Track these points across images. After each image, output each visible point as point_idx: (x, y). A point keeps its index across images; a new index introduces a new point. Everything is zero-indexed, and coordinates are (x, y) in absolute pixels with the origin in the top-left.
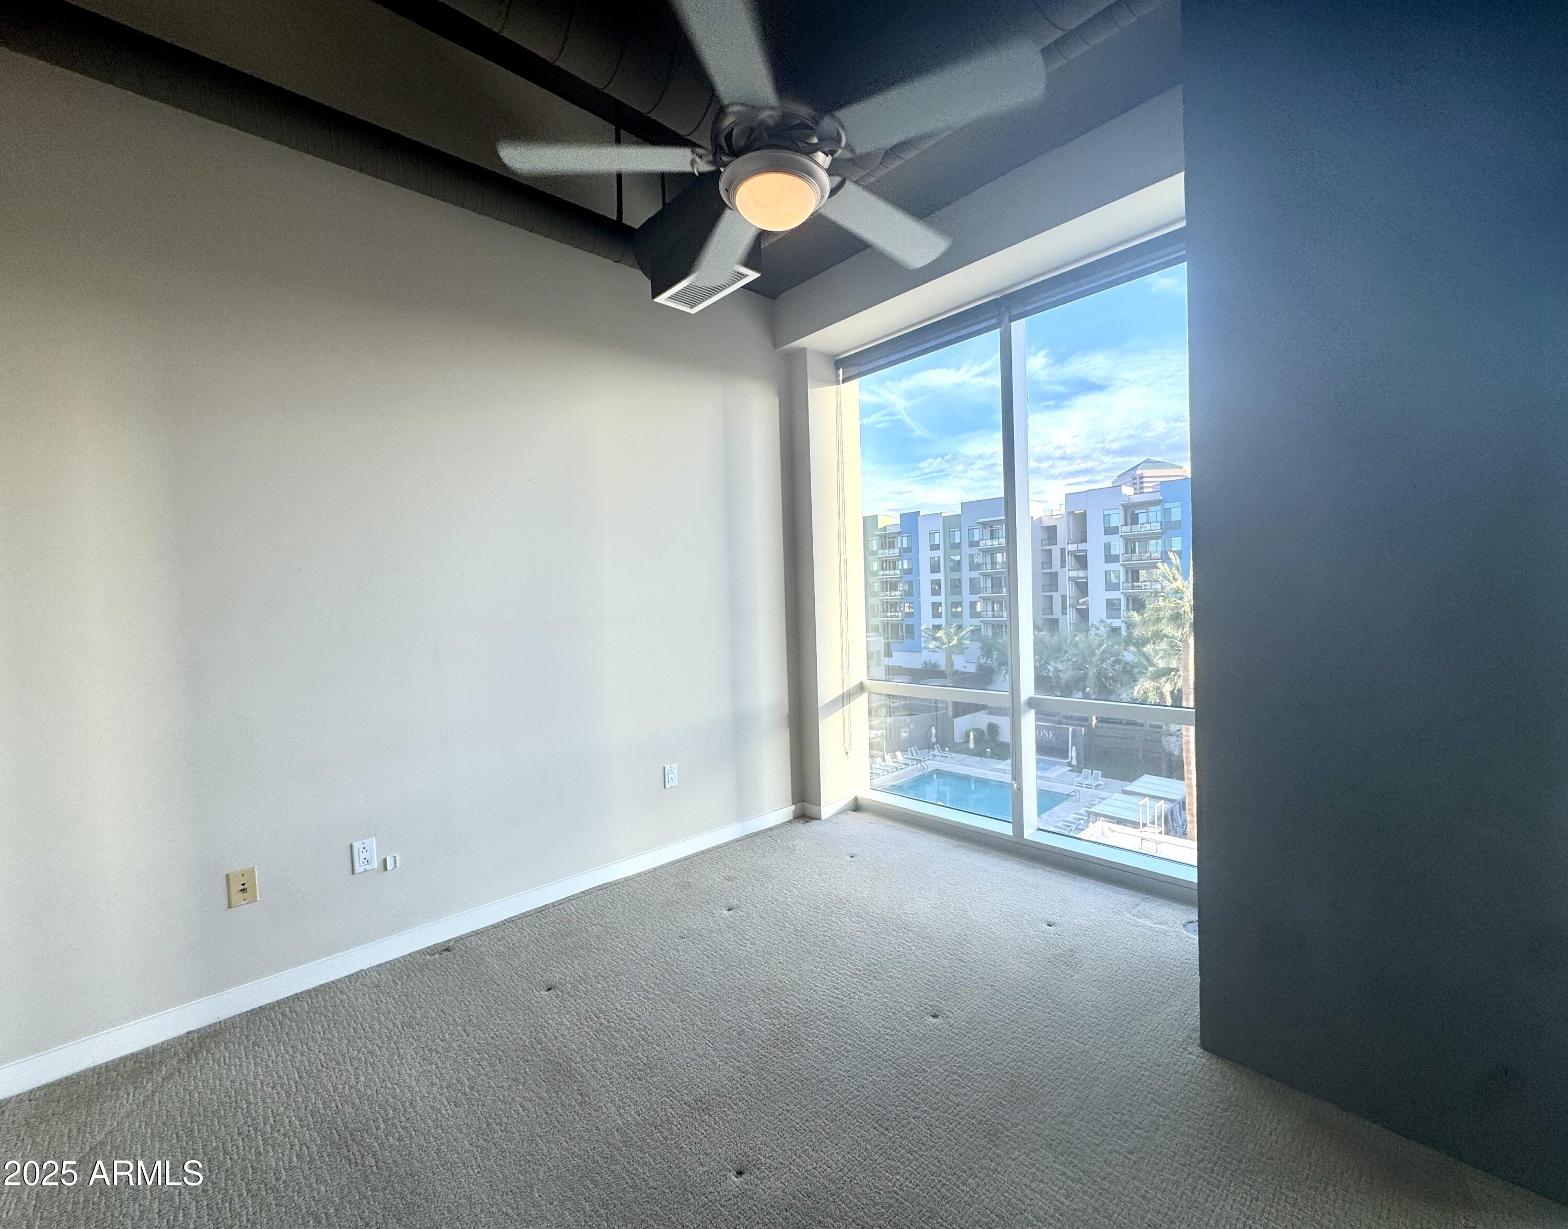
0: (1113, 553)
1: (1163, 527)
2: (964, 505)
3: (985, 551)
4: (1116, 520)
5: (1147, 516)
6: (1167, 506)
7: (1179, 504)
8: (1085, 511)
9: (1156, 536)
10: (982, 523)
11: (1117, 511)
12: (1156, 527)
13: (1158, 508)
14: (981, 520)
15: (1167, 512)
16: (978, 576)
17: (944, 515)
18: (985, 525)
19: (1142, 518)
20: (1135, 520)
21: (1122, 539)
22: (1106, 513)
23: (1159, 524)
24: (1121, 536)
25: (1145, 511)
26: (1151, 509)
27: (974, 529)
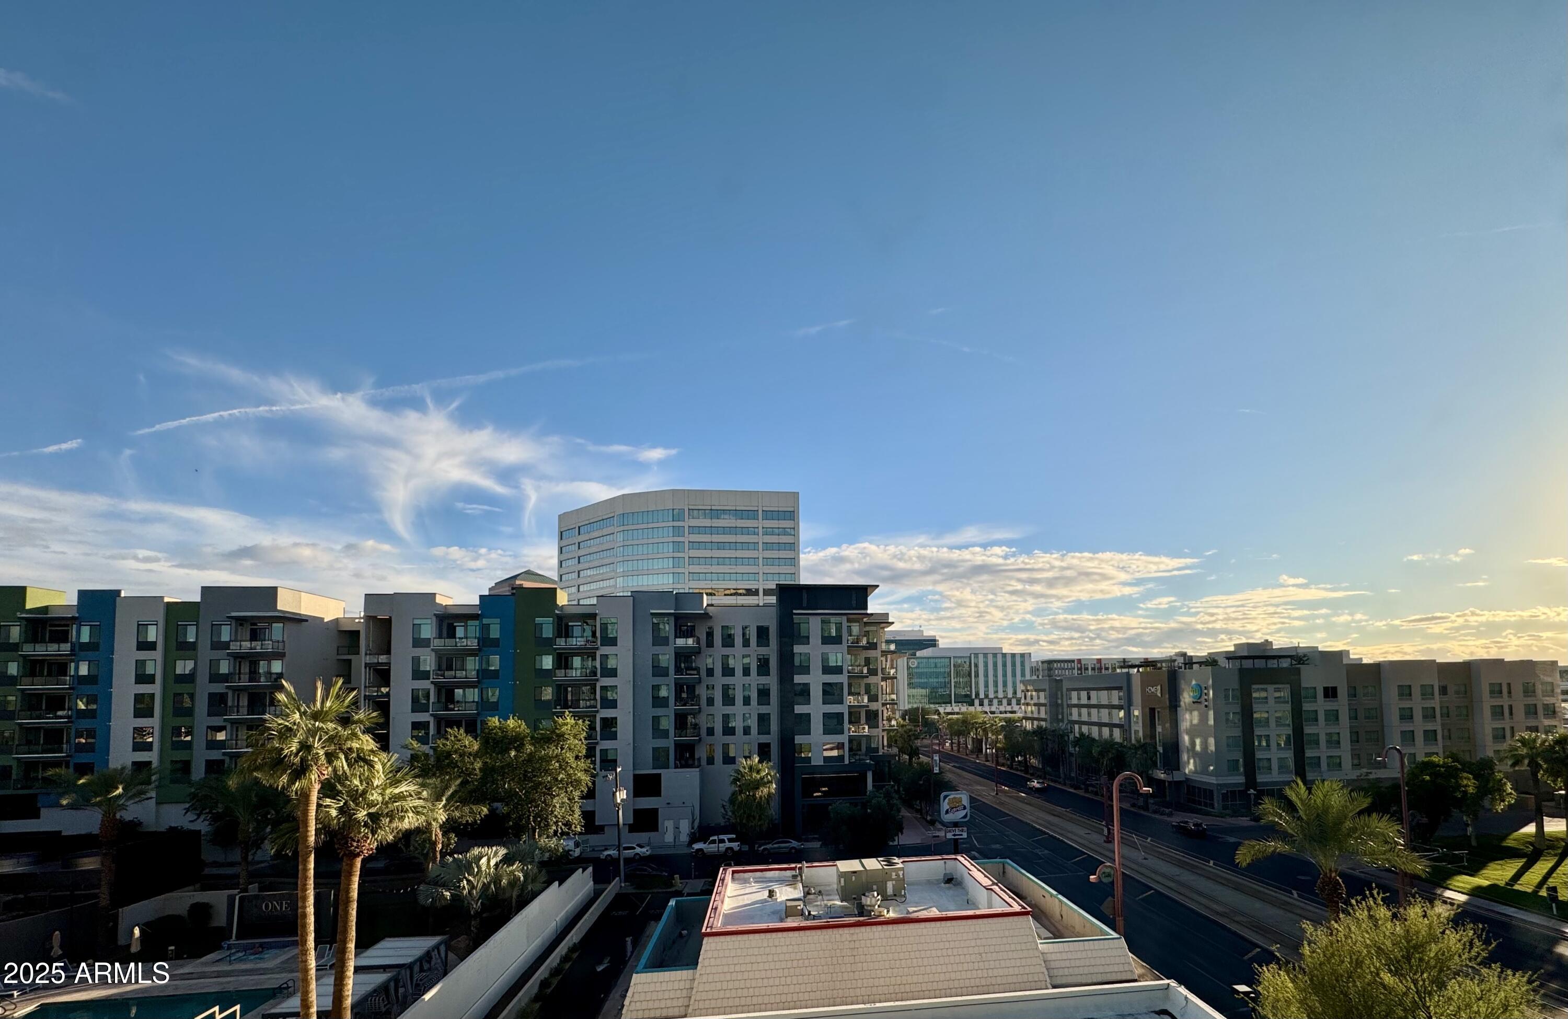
0: (422, 668)
1: (481, 644)
2: (206, 590)
3: (238, 657)
4: (428, 631)
5: (466, 630)
6: (485, 621)
7: (498, 620)
8: (390, 617)
9: (472, 653)
10: (237, 619)
11: (429, 621)
12: (473, 644)
13: (477, 623)
14: (234, 614)
15: (485, 628)
16: (224, 691)
17: (166, 600)
18: (240, 621)
19: (460, 632)
20: (452, 634)
21: (433, 654)
22: (416, 622)
23: (476, 641)
24: (433, 650)
25: (463, 624)
26: (470, 623)
27: (221, 625)
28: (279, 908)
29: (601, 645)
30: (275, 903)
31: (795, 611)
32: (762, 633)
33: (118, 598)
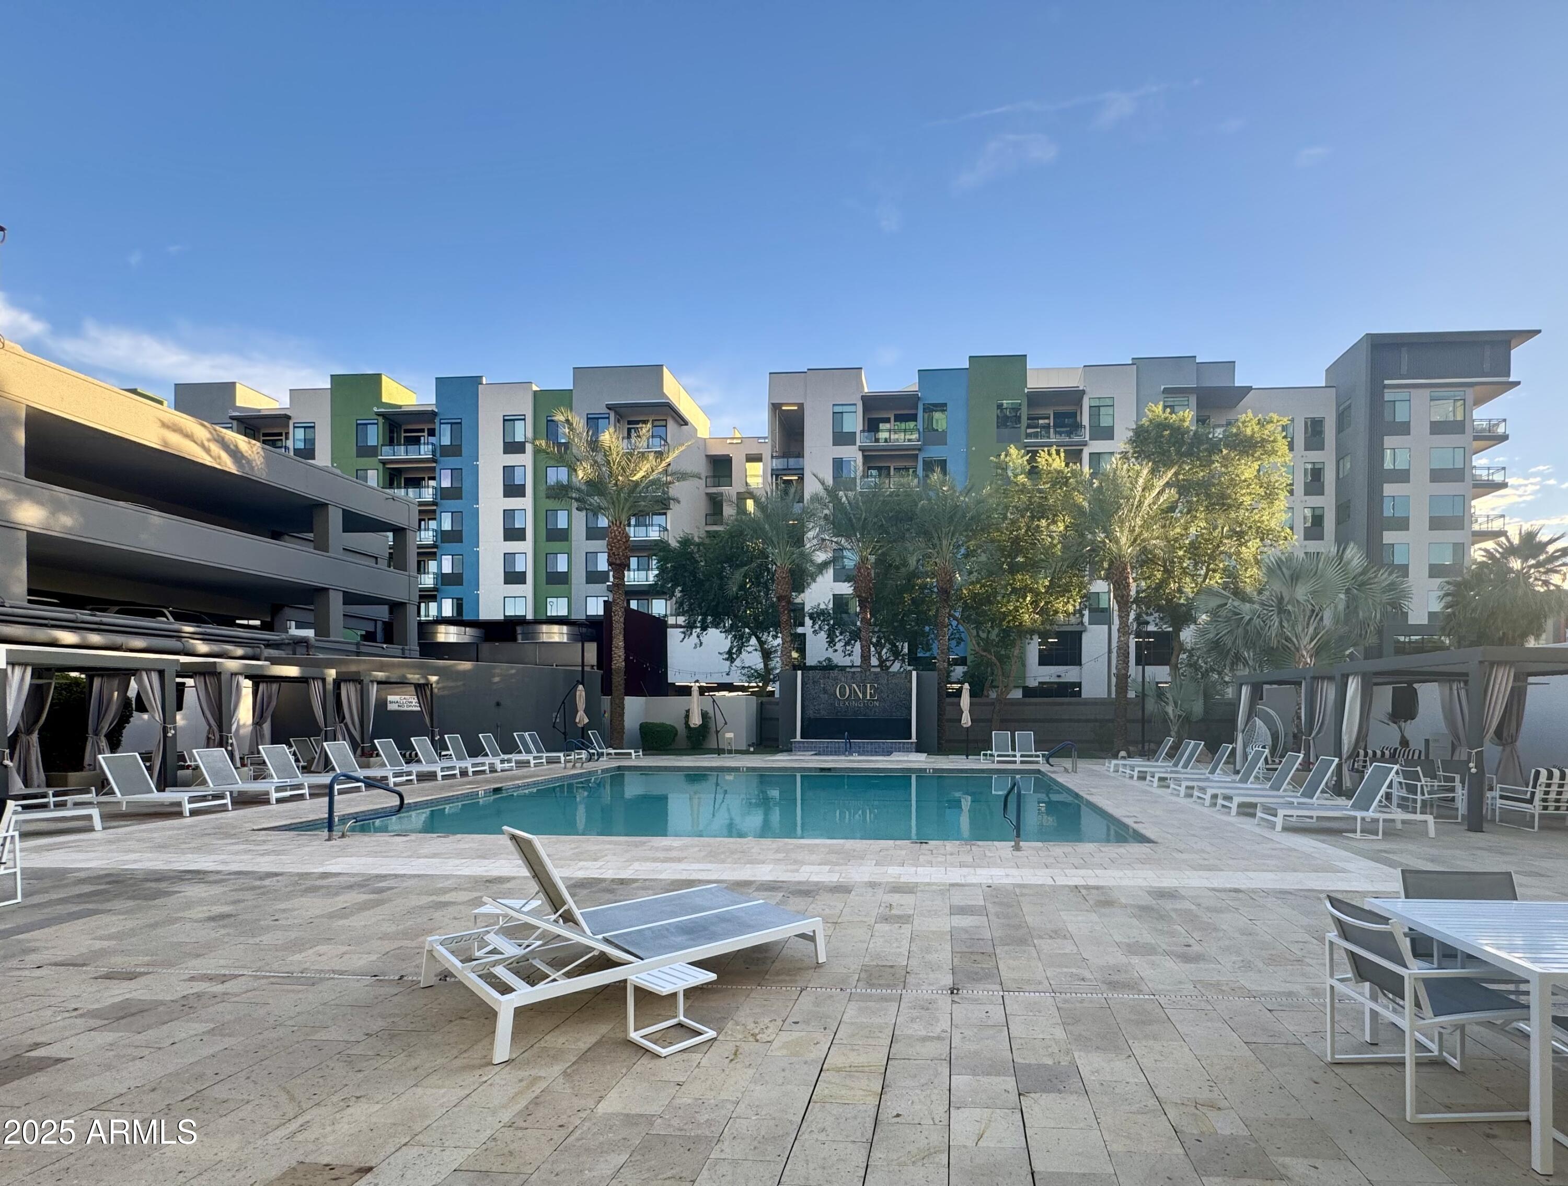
2: (580, 373)
4: (852, 421)
17: (537, 387)
18: (618, 415)
21: (860, 455)
22: (837, 409)
24: (860, 449)
27: (598, 418)
28: (861, 696)
29: (1090, 439)
30: (854, 685)
31: (1386, 382)
32: (1315, 429)
33: (480, 386)
